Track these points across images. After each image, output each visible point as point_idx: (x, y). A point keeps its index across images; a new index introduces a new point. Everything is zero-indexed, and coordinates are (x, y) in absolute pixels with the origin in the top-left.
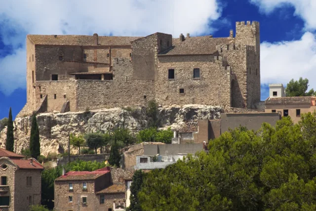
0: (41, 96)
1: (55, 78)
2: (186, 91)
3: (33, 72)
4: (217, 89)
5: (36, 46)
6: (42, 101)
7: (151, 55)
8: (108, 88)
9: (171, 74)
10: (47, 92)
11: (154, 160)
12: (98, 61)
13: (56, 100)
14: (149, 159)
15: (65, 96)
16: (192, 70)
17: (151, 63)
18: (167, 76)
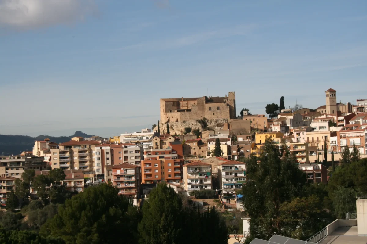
0: (167, 117)
1: (171, 111)
2: (215, 114)
3: (164, 110)
4: (225, 113)
5: (165, 102)
6: (168, 119)
7: (203, 103)
8: (190, 114)
9: (210, 109)
10: (169, 116)
11: (215, 135)
12: (184, 106)
13: (173, 118)
14: (213, 135)
15: (176, 117)
16: (217, 107)
17: (203, 105)
18: (208, 109)
